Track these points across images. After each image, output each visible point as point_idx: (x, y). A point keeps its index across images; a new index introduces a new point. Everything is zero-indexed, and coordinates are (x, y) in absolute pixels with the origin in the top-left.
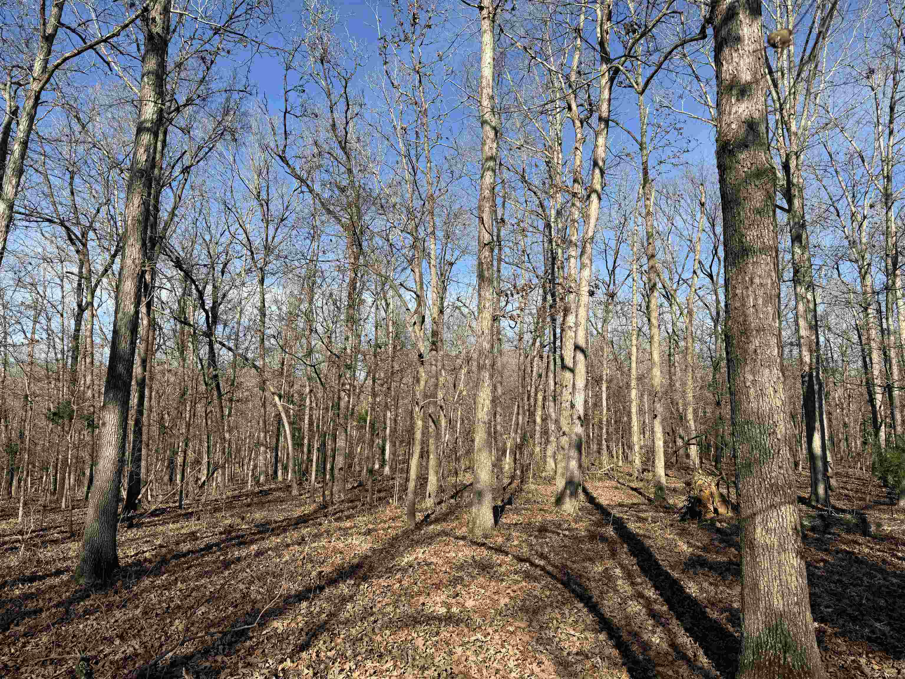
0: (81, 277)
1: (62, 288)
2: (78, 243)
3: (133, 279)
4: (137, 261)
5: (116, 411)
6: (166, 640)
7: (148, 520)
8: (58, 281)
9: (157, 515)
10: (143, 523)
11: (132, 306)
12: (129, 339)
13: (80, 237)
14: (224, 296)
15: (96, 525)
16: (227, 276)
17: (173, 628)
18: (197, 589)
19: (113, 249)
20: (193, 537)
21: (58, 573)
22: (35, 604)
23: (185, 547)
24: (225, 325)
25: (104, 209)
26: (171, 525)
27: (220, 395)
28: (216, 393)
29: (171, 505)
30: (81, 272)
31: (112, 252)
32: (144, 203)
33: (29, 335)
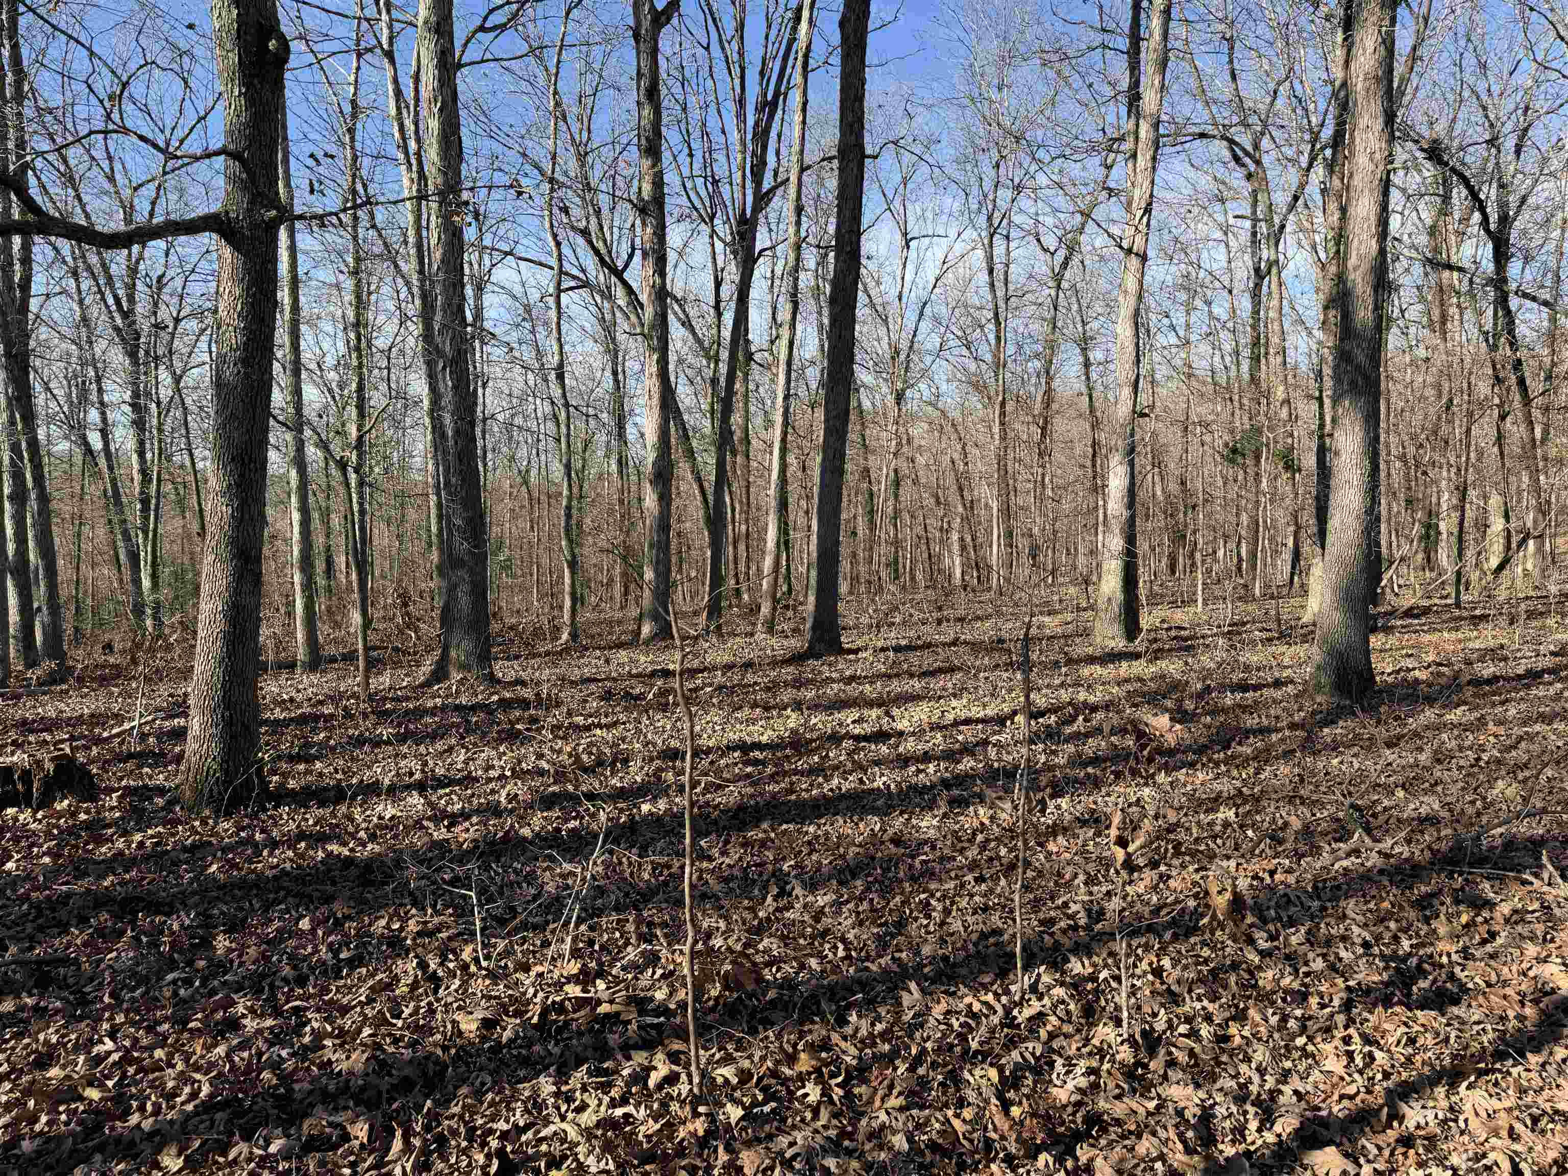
0: (1255, 221)
1: (1227, 246)
2: (1247, 160)
3: (1371, 190)
4: (1378, 156)
5: (1357, 429)
6: (1485, 808)
7: (1399, 623)
8: (1218, 235)
9: (1417, 617)
10: (1393, 627)
11: (1374, 242)
12: (1370, 301)
13: (1250, 148)
14: (1524, 199)
15: (1337, 616)
16: (1530, 157)
17: (1495, 792)
18: (1530, 737)
19: (1304, 160)
20: (1494, 654)
21: (1278, 684)
22: (1257, 720)
23: (1488, 670)
24: (1527, 260)
25: (1284, 90)
26: (1445, 634)
27: (1527, 401)
28: (1518, 397)
29: (1437, 601)
30: (1254, 212)
31: (1304, 165)
32: (1384, 42)
33: (1182, 333)
